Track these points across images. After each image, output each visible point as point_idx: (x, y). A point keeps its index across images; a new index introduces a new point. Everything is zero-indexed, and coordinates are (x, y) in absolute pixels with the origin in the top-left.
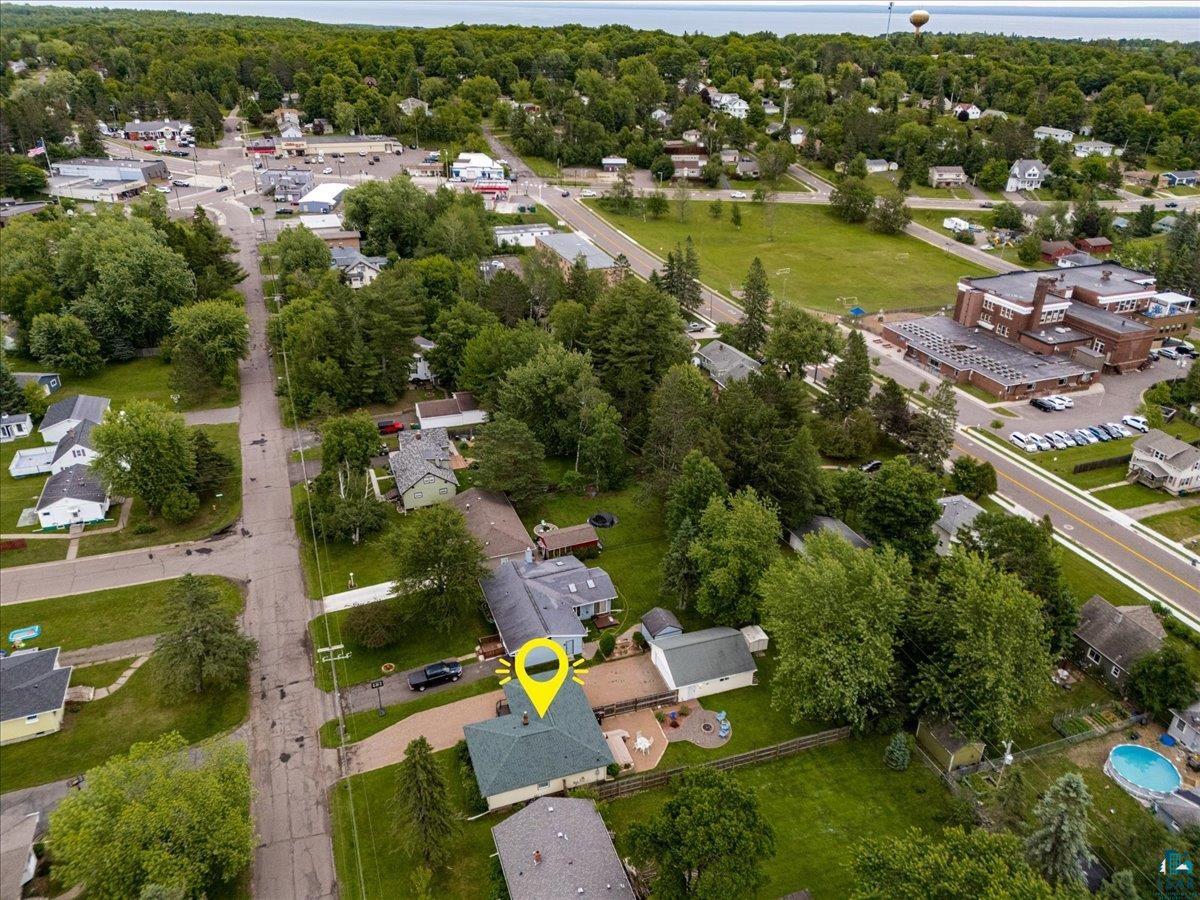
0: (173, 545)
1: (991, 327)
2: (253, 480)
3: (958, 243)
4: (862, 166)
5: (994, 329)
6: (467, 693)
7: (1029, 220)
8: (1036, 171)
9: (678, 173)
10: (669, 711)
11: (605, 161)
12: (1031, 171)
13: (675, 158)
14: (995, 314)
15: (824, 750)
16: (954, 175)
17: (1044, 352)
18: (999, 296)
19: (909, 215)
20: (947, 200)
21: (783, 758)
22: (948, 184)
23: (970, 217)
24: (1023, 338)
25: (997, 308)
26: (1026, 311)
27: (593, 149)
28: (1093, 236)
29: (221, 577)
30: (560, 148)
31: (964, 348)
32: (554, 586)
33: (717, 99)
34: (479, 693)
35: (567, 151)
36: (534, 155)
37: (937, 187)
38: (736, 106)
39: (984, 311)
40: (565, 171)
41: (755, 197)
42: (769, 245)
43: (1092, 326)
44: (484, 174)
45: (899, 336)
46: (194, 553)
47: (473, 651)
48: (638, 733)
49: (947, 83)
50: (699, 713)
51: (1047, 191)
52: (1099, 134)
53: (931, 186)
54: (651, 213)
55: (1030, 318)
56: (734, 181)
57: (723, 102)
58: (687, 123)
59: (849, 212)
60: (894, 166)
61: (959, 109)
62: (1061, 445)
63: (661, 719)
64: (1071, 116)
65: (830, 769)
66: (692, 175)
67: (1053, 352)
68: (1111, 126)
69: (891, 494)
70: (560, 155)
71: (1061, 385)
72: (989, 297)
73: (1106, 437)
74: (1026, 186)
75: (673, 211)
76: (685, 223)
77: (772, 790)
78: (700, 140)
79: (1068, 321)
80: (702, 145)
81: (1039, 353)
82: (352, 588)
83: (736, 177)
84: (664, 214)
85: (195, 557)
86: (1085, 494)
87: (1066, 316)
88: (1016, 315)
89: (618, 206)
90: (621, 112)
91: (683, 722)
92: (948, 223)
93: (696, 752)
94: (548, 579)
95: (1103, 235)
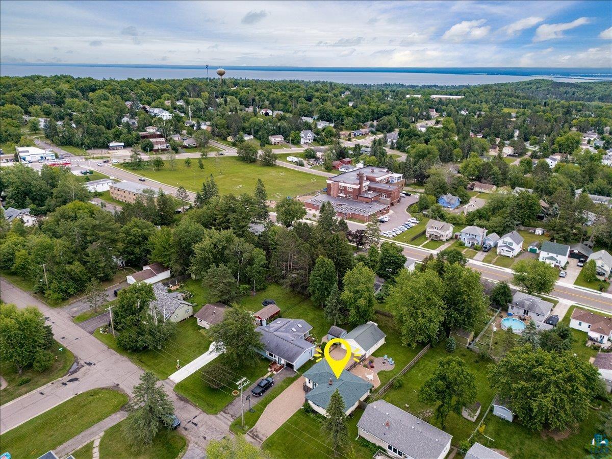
0: (50, 384)
1: (344, 196)
2: (63, 338)
3: (298, 166)
4: (242, 137)
5: (346, 196)
6: (282, 389)
7: (319, 154)
8: (310, 135)
9: (156, 147)
10: (366, 363)
11: (111, 144)
12: (308, 135)
13: (152, 140)
14: (345, 190)
15: (426, 355)
16: (279, 139)
17: (368, 201)
18: (345, 183)
19: (276, 157)
20: (281, 150)
21: (417, 363)
22: (278, 143)
23: (296, 155)
24: (359, 197)
25: (346, 188)
26: (358, 187)
27: (102, 140)
28: (344, 158)
29: (98, 389)
30: (82, 140)
31: (342, 205)
32: (286, 331)
33: (152, 111)
34: (288, 386)
35: (86, 141)
36: (66, 145)
37: (275, 144)
38: (164, 114)
39: (340, 189)
40: (88, 151)
41: (202, 155)
42: (221, 176)
43: (380, 189)
44: (42, 158)
45: (314, 205)
46: (67, 383)
47: (268, 372)
48: (366, 374)
49: (254, 100)
50: (376, 360)
51: (316, 142)
52: (321, 118)
53: (272, 144)
54: (156, 168)
55: (360, 189)
56: (185, 149)
57: (155, 112)
58: (145, 124)
59: (247, 158)
60: (252, 137)
61: (264, 112)
62: (399, 233)
63: (365, 366)
64: (309, 112)
65: (433, 360)
66: (163, 148)
67: (372, 201)
68: (325, 115)
69: (392, 256)
70: (82, 144)
71: (381, 212)
72: (341, 184)
73: (409, 228)
74: (308, 141)
75: (167, 165)
76: (175, 170)
77: (423, 375)
78: (157, 131)
79: (370, 189)
80: (158, 133)
81: (367, 202)
82: (179, 368)
83: (186, 147)
84: (163, 168)
85: (70, 385)
86: (420, 247)
87: (369, 187)
88: (354, 189)
89: (135, 166)
90: (108, 119)
91: (374, 364)
92: (289, 159)
93: (388, 373)
94: (281, 329)
95: (347, 157)
